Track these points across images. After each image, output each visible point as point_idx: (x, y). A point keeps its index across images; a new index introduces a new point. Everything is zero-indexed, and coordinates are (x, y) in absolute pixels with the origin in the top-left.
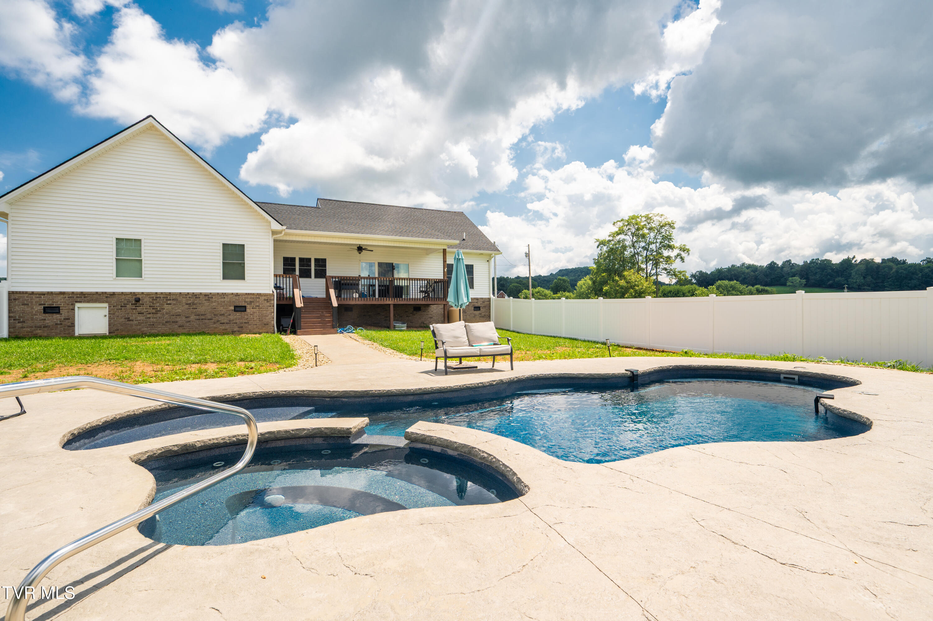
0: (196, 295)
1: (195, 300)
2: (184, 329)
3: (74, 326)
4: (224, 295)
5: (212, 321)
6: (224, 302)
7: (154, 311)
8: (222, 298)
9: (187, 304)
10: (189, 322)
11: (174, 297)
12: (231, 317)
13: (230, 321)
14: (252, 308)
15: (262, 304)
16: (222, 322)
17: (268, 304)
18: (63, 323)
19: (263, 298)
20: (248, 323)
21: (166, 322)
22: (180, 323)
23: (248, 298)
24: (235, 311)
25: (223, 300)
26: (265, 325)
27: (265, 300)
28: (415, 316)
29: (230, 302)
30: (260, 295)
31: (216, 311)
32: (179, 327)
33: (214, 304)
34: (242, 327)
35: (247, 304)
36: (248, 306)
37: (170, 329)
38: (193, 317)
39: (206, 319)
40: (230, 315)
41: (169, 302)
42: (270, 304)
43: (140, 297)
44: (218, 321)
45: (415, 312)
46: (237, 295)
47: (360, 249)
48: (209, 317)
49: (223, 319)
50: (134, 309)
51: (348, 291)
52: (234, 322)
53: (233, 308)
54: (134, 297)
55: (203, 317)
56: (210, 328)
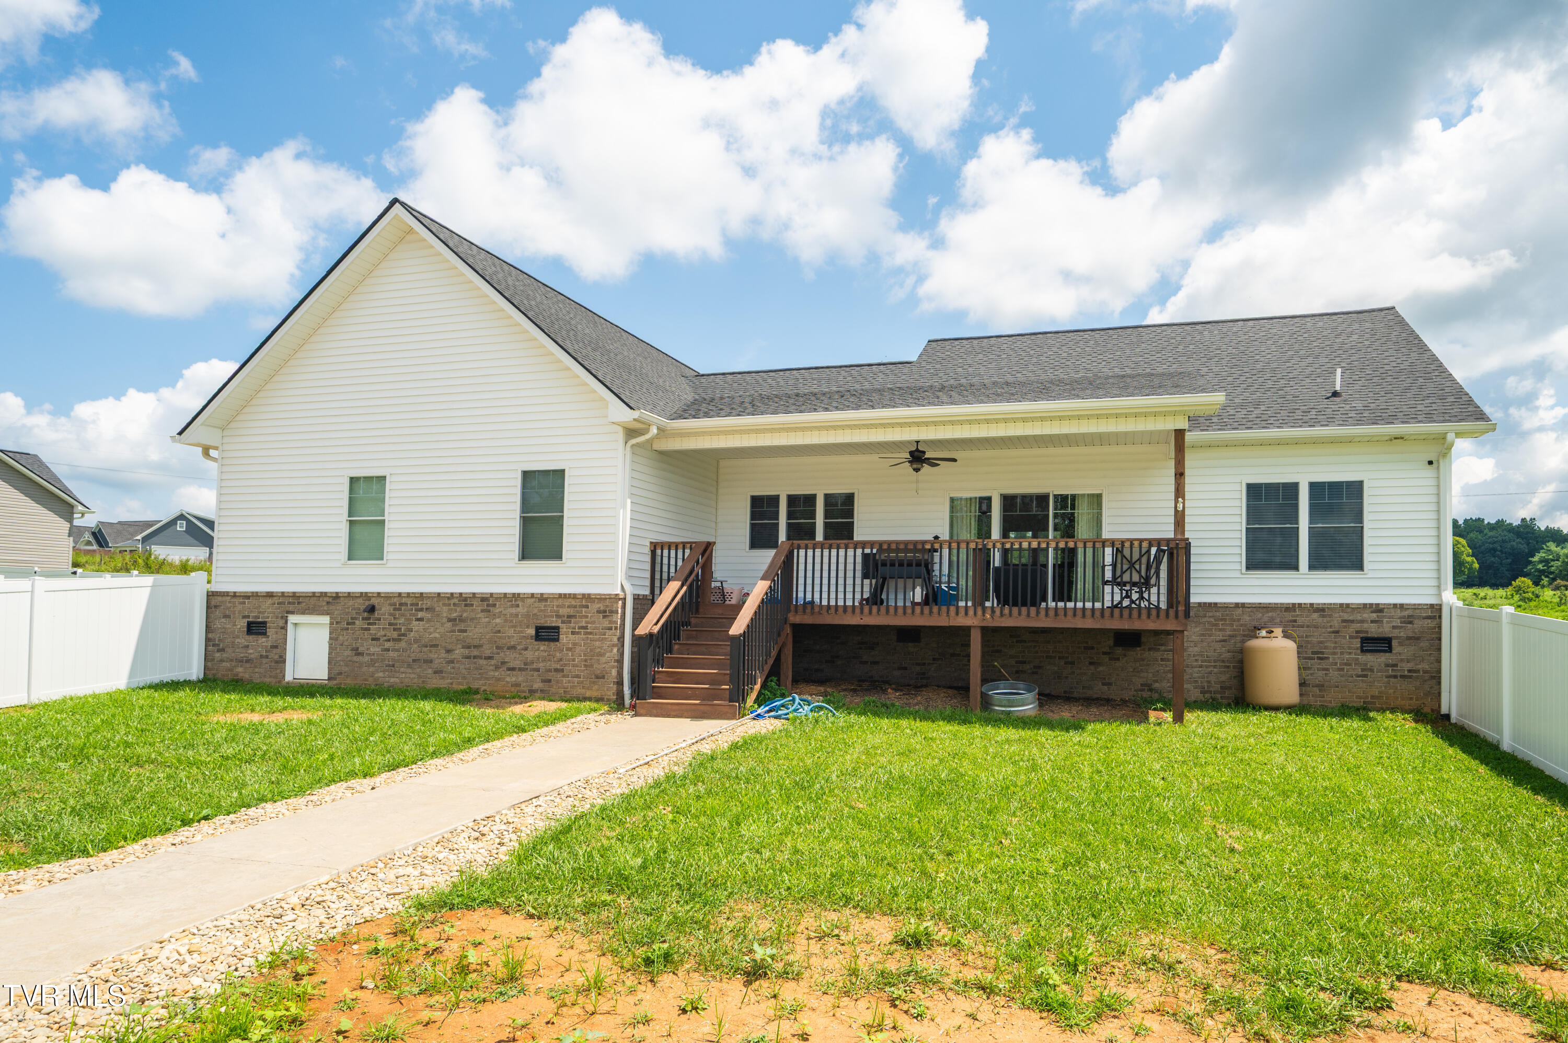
0: (465, 599)
1: (465, 611)
2: (443, 678)
3: (284, 662)
4: (516, 598)
5: (493, 662)
6: (517, 615)
7: (395, 635)
8: (512, 606)
9: (450, 620)
10: (452, 662)
11: (429, 603)
12: (529, 655)
13: (526, 664)
14: (573, 633)
15: (593, 622)
16: (511, 665)
17: (606, 623)
18: (271, 655)
19: (595, 606)
20: (562, 670)
21: (414, 661)
22: (435, 665)
23: (563, 606)
24: (538, 637)
25: (514, 610)
26: (597, 677)
27: (599, 612)
28: (1118, 664)
29: (527, 616)
30: (587, 597)
31: (500, 638)
32: (435, 672)
33: (498, 621)
34: (549, 681)
35: (563, 622)
36: (564, 628)
37: (419, 677)
38: (459, 652)
39: (480, 657)
40: (526, 649)
41: (420, 615)
42: (610, 622)
43: (374, 601)
44: (503, 663)
45: (1119, 651)
46: (542, 598)
47: (918, 458)
48: (488, 653)
49: (513, 659)
50: (367, 629)
51: (901, 582)
52: (534, 666)
53: (532, 631)
54: (367, 603)
55: (475, 652)
56: (487, 679)
